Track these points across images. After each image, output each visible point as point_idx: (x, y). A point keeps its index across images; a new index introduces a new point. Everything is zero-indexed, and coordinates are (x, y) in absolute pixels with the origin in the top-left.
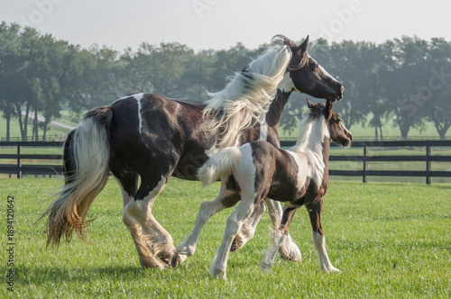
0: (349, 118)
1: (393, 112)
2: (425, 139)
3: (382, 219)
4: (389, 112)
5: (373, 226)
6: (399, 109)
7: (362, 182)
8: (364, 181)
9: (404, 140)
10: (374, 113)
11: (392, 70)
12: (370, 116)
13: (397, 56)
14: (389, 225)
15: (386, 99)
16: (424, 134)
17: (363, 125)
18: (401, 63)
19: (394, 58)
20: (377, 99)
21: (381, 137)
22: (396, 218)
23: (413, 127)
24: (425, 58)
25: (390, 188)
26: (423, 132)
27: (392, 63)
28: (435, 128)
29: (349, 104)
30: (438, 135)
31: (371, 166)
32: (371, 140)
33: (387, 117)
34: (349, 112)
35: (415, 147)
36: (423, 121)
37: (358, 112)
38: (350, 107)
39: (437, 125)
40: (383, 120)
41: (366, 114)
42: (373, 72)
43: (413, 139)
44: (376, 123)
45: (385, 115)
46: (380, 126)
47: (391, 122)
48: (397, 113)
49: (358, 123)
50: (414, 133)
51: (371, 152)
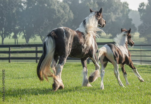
0: (4, 35)
1: (22, 32)
2: (36, 43)
3: (16, 78)
4: (21, 32)
5: (12, 81)
6: (25, 31)
7: (8, 62)
8: (9, 62)
9: (27, 44)
10: (14, 33)
11: (22, 10)
12: (13, 34)
13: (24, 4)
14: (19, 81)
15: (19, 27)
16: (35, 41)
17: (10, 38)
18: (25, 7)
19: (22, 4)
20: (16, 26)
21: (17, 43)
22: (22, 78)
23: (31, 38)
24: (36, 4)
25: (20, 65)
26: (35, 40)
27: (21, 7)
28: (40, 39)
29: (3, 29)
30: (42, 42)
31: (12, 55)
32: (13, 44)
33: (20, 34)
34: (3, 32)
35: (32, 47)
36: (35, 36)
37: (7, 32)
38: (4, 30)
39: (41, 38)
40: (18, 36)
41: (11, 33)
42: (13, 12)
43: (31, 44)
44: (15, 37)
45: (19, 34)
46: (17, 38)
47: (21, 36)
48: (24, 32)
49: (7, 37)
50: (31, 41)
51: (12, 49)
